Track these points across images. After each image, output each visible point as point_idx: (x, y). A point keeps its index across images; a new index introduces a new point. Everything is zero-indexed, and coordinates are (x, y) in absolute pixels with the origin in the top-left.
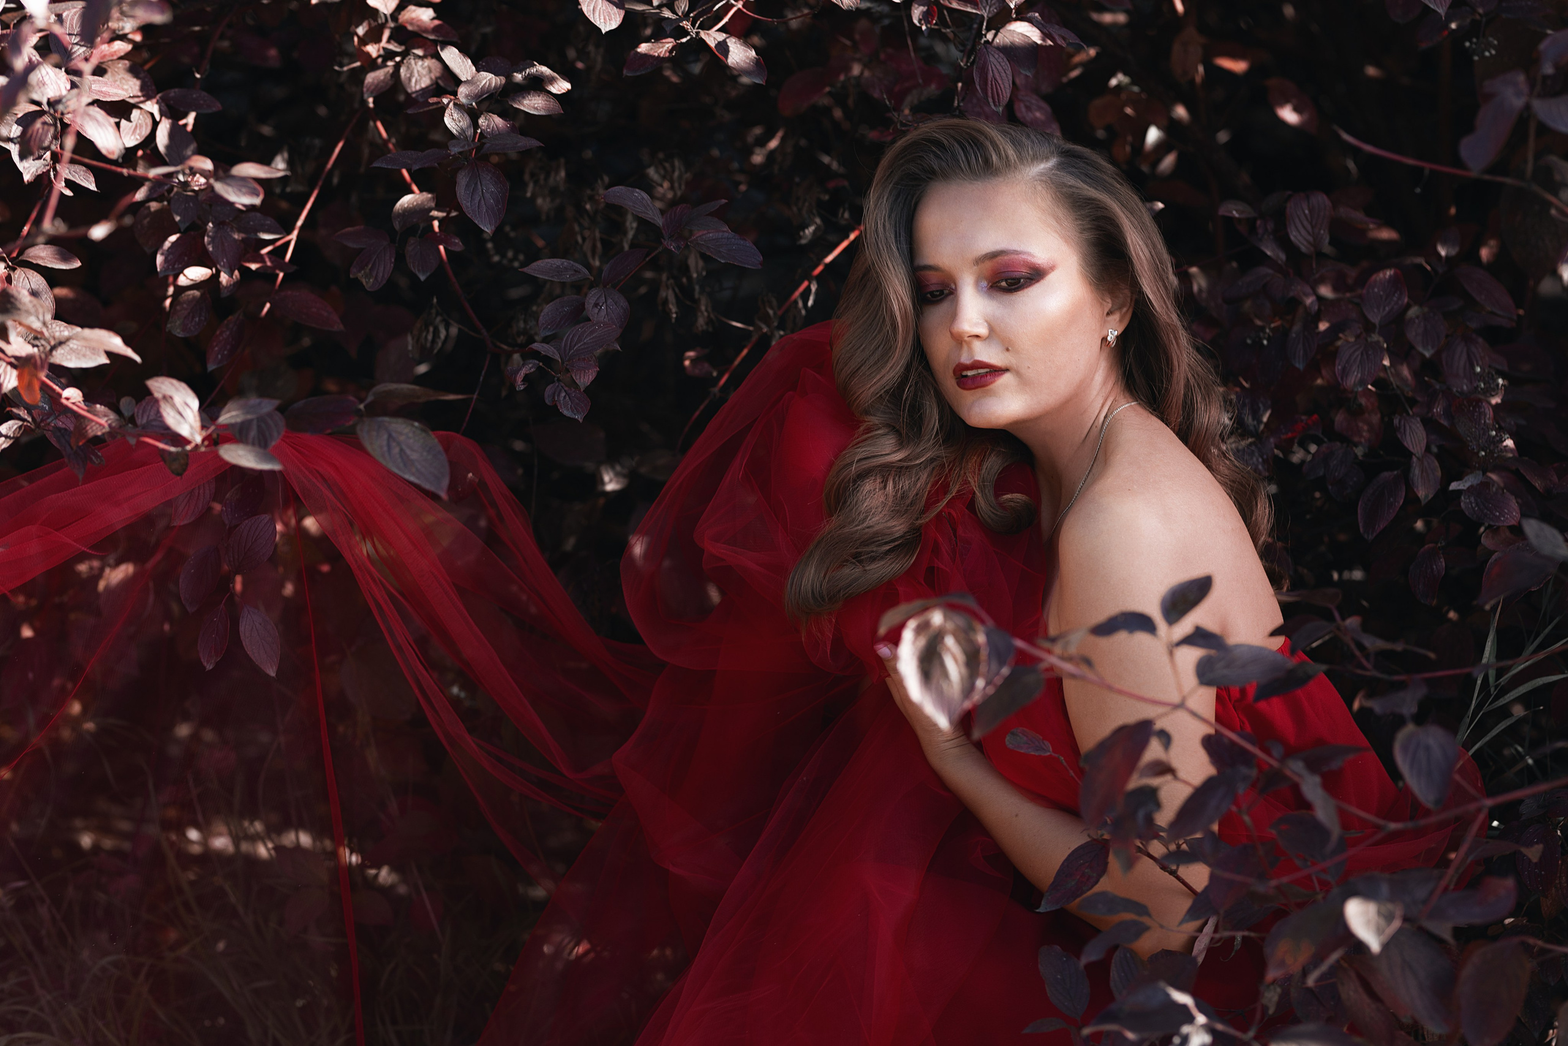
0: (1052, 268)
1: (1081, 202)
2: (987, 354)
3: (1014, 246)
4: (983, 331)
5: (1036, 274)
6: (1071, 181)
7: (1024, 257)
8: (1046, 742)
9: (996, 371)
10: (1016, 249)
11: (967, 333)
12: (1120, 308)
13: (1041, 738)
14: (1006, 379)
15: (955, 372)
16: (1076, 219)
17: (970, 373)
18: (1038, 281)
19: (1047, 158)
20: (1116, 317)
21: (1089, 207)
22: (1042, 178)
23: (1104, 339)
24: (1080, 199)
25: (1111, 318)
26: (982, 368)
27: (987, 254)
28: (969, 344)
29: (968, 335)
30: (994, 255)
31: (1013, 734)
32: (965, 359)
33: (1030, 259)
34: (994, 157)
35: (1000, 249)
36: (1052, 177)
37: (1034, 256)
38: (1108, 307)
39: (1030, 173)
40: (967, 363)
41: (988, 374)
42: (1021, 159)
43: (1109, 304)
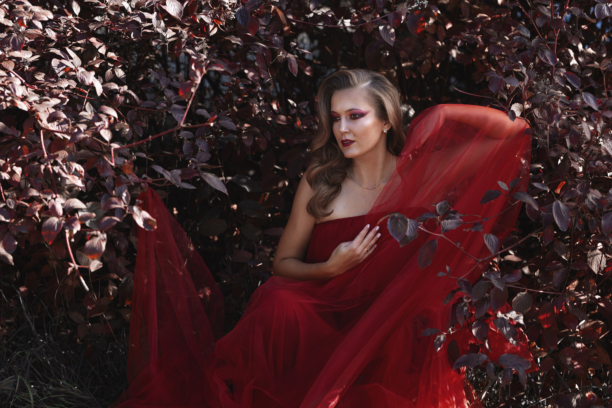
0: (367, 113)
2: (349, 137)
3: (356, 108)
4: (347, 131)
5: (362, 115)
7: (359, 111)
9: (352, 142)
12: (388, 124)
14: (355, 143)
15: (341, 142)
17: (345, 142)
18: (362, 117)
19: (367, 81)
23: (383, 132)
25: (386, 126)
26: (348, 141)
27: (349, 109)
28: (344, 135)
29: (343, 132)
32: (344, 139)
33: (360, 111)
34: (351, 81)
35: (352, 109)
38: (384, 124)
39: (362, 86)
40: (344, 140)
41: (350, 142)
42: (359, 82)
43: (384, 123)
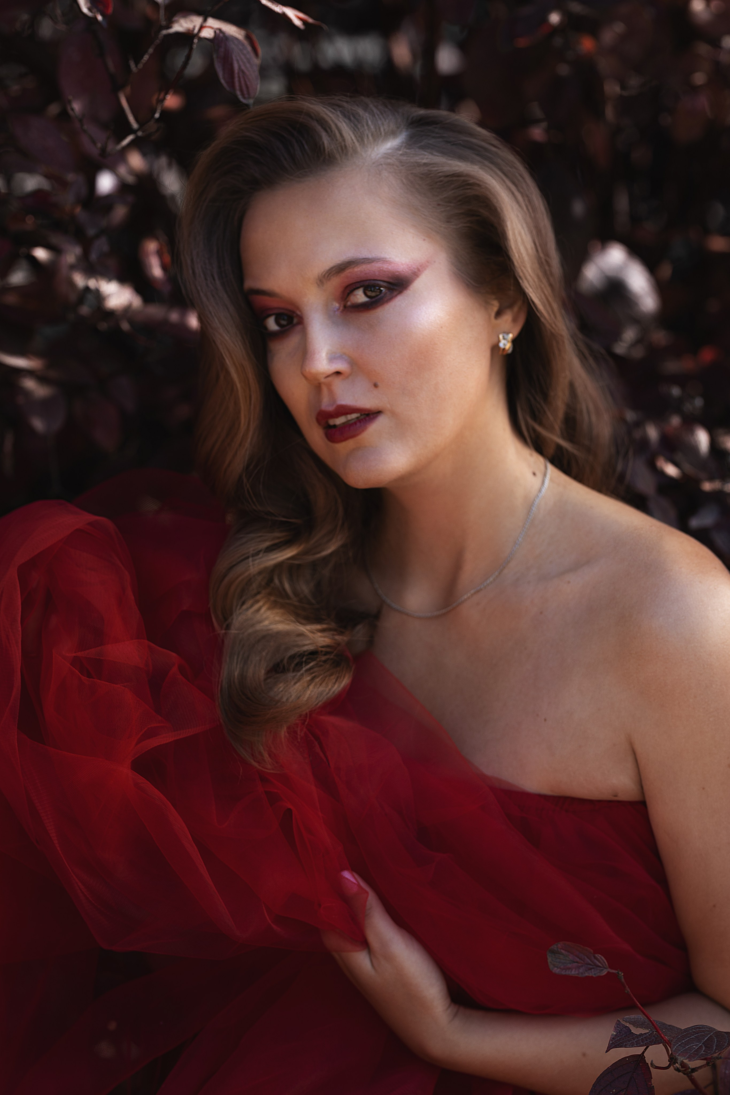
0: (416, 274)
1: (441, 181)
2: (352, 395)
3: (364, 253)
4: (340, 366)
6: (426, 157)
8: (599, 956)
9: (368, 415)
10: (367, 257)
11: (323, 373)
12: (511, 306)
13: (592, 951)
14: (381, 421)
15: (318, 421)
16: (439, 205)
17: (340, 421)
18: (400, 292)
19: (393, 134)
20: (507, 318)
21: (452, 186)
22: (389, 161)
23: (495, 348)
24: (440, 177)
25: (503, 318)
26: (351, 413)
27: (332, 268)
28: (329, 386)
29: (325, 376)
30: (341, 268)
31: (553, 952)
32: (326, 405)
33: (385, 267)
35: (347, 260)
36: (401, 158)
37: (389, 262)
38: (495, 309)
39: (373, 156)
40: (331, 409)
41: (359, 420)
42: (361, 139)
43: (495, 305)
